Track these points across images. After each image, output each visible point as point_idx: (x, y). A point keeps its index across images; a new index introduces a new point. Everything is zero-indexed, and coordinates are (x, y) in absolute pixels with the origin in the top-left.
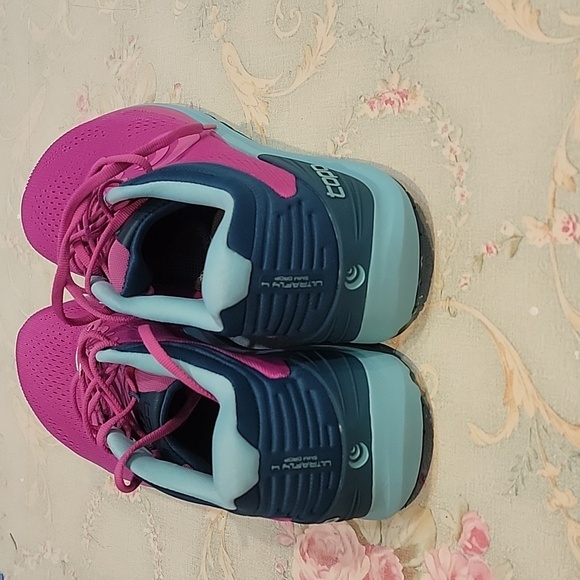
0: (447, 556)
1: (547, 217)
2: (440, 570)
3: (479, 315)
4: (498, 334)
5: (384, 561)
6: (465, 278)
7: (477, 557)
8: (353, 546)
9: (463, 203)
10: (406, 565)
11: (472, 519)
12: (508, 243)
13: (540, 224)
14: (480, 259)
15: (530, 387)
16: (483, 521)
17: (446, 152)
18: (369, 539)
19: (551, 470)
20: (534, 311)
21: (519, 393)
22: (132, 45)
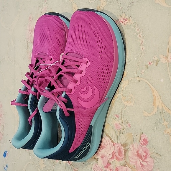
0: (136, 146)
1: (166, 55)
2: (134, 150)
3: (146, 81)
4: (152, 86)
5: (118, 147)
6: (143, 71)
7: (145, 146)
8: (110, 143)
9: (143, 51)
10: (125, 148)
11: (143, 136)
12: (155, 62)
13: (164, 57)
14: (147, 66)
15: (161, 101)
16: (147, 136)
17: (138, 36)
18: (114, 141)
19: (166, 123)
20: (162, 80)
21: (157, 103)
22: (46, 3)
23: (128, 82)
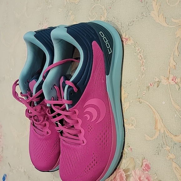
0: (138, 172)
1: (167, 76)
2: (136, 176)
3: (148, 103)
4: (153, 109)
5: (120, 173)
6: (144, 93)
7: (147, 172)
9: (144, 71)
10: (126, 174)
11: (145, 161)
12: (157, 83)
13: (166, 78)
14: (148, 88)
15: (162, 124)
16: (149, 162)
17: (139, 56)
19: (168, 148)
20: (164, 103)
21: (159, 126)
22: (46, 20)
23: (130, 104)
